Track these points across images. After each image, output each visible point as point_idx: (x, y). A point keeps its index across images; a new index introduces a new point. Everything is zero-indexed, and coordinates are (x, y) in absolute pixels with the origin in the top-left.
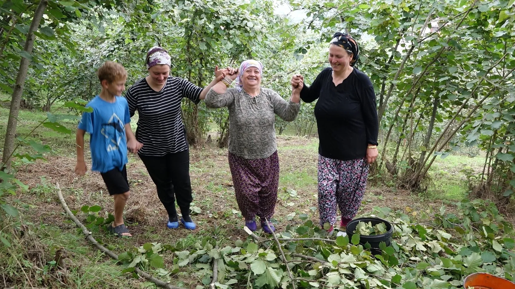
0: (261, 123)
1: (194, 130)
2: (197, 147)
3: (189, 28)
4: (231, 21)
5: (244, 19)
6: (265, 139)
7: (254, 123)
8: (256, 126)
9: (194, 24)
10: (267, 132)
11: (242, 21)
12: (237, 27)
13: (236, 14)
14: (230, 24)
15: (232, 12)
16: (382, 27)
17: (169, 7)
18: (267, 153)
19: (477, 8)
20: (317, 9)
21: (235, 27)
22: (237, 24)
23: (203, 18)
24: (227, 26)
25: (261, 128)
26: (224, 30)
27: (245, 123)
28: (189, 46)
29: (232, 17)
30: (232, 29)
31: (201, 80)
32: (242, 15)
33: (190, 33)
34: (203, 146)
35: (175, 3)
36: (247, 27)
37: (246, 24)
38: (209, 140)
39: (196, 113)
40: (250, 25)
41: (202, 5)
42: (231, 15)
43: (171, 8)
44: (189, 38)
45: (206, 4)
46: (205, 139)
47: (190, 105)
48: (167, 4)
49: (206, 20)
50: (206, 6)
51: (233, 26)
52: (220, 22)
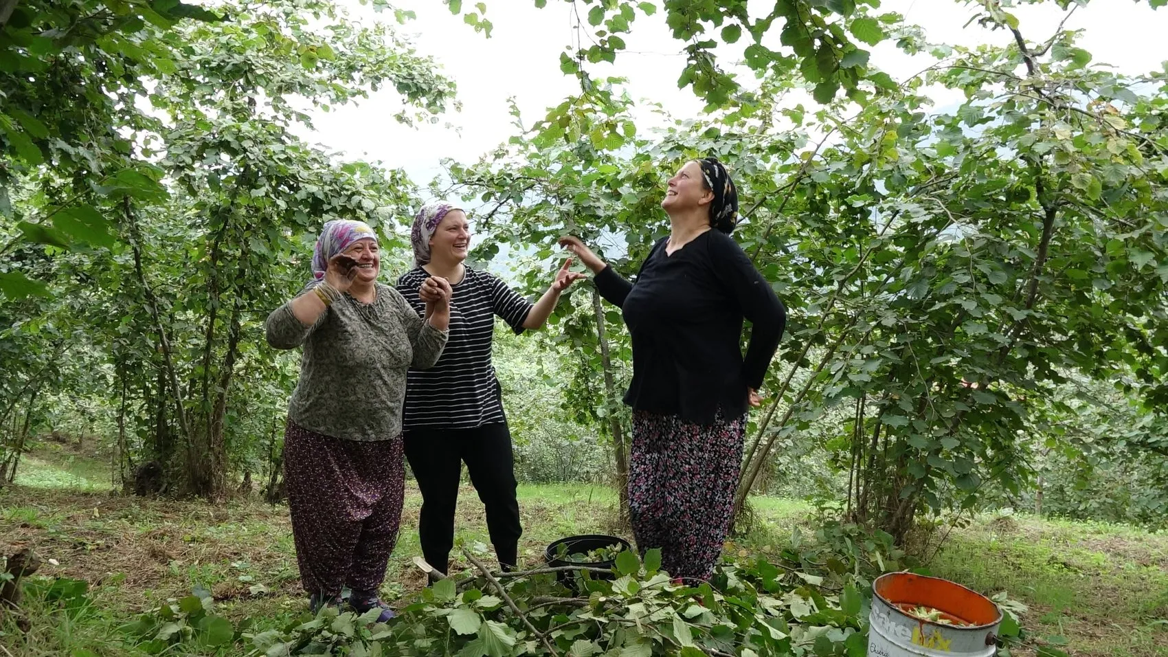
1: (212, 458)
2: (218, 500)
3: (220, 215)
4: (326, 195)
5: (353, 194)
9: (232, 203)
11: (349, 198)
12: (339, 208)
13: (336, 183)
14: (324, 203)
15: (327, 179)
16: (643, 208)
17: (183, 157)
19: (810, 177)
20: (509, 181)
21: (334, 209)
22: (338, 203)
23: (264, 185)
24: (316, 207)
26: (309, 214)
29: (327, 188)
30: (327, 212)
31: (237, 336)
32: (350, 184)
33: (222, 225)
34: (232, 498)
35: (197, 151)
36: (362, 209)
37: (360, 202)
38: (247, 485)
39: (219, 416)
40: (368, 204)
41: (261, 158)
42: (325, 183)
43: (189, 161)
44: (219, 236)
45: (271, 157)
46: (235, 481)
47: (206, 395)
48: (180, 152)
49: (270, 190)
50: (269, 162)
51: (329, 207)
52: (300, 195)
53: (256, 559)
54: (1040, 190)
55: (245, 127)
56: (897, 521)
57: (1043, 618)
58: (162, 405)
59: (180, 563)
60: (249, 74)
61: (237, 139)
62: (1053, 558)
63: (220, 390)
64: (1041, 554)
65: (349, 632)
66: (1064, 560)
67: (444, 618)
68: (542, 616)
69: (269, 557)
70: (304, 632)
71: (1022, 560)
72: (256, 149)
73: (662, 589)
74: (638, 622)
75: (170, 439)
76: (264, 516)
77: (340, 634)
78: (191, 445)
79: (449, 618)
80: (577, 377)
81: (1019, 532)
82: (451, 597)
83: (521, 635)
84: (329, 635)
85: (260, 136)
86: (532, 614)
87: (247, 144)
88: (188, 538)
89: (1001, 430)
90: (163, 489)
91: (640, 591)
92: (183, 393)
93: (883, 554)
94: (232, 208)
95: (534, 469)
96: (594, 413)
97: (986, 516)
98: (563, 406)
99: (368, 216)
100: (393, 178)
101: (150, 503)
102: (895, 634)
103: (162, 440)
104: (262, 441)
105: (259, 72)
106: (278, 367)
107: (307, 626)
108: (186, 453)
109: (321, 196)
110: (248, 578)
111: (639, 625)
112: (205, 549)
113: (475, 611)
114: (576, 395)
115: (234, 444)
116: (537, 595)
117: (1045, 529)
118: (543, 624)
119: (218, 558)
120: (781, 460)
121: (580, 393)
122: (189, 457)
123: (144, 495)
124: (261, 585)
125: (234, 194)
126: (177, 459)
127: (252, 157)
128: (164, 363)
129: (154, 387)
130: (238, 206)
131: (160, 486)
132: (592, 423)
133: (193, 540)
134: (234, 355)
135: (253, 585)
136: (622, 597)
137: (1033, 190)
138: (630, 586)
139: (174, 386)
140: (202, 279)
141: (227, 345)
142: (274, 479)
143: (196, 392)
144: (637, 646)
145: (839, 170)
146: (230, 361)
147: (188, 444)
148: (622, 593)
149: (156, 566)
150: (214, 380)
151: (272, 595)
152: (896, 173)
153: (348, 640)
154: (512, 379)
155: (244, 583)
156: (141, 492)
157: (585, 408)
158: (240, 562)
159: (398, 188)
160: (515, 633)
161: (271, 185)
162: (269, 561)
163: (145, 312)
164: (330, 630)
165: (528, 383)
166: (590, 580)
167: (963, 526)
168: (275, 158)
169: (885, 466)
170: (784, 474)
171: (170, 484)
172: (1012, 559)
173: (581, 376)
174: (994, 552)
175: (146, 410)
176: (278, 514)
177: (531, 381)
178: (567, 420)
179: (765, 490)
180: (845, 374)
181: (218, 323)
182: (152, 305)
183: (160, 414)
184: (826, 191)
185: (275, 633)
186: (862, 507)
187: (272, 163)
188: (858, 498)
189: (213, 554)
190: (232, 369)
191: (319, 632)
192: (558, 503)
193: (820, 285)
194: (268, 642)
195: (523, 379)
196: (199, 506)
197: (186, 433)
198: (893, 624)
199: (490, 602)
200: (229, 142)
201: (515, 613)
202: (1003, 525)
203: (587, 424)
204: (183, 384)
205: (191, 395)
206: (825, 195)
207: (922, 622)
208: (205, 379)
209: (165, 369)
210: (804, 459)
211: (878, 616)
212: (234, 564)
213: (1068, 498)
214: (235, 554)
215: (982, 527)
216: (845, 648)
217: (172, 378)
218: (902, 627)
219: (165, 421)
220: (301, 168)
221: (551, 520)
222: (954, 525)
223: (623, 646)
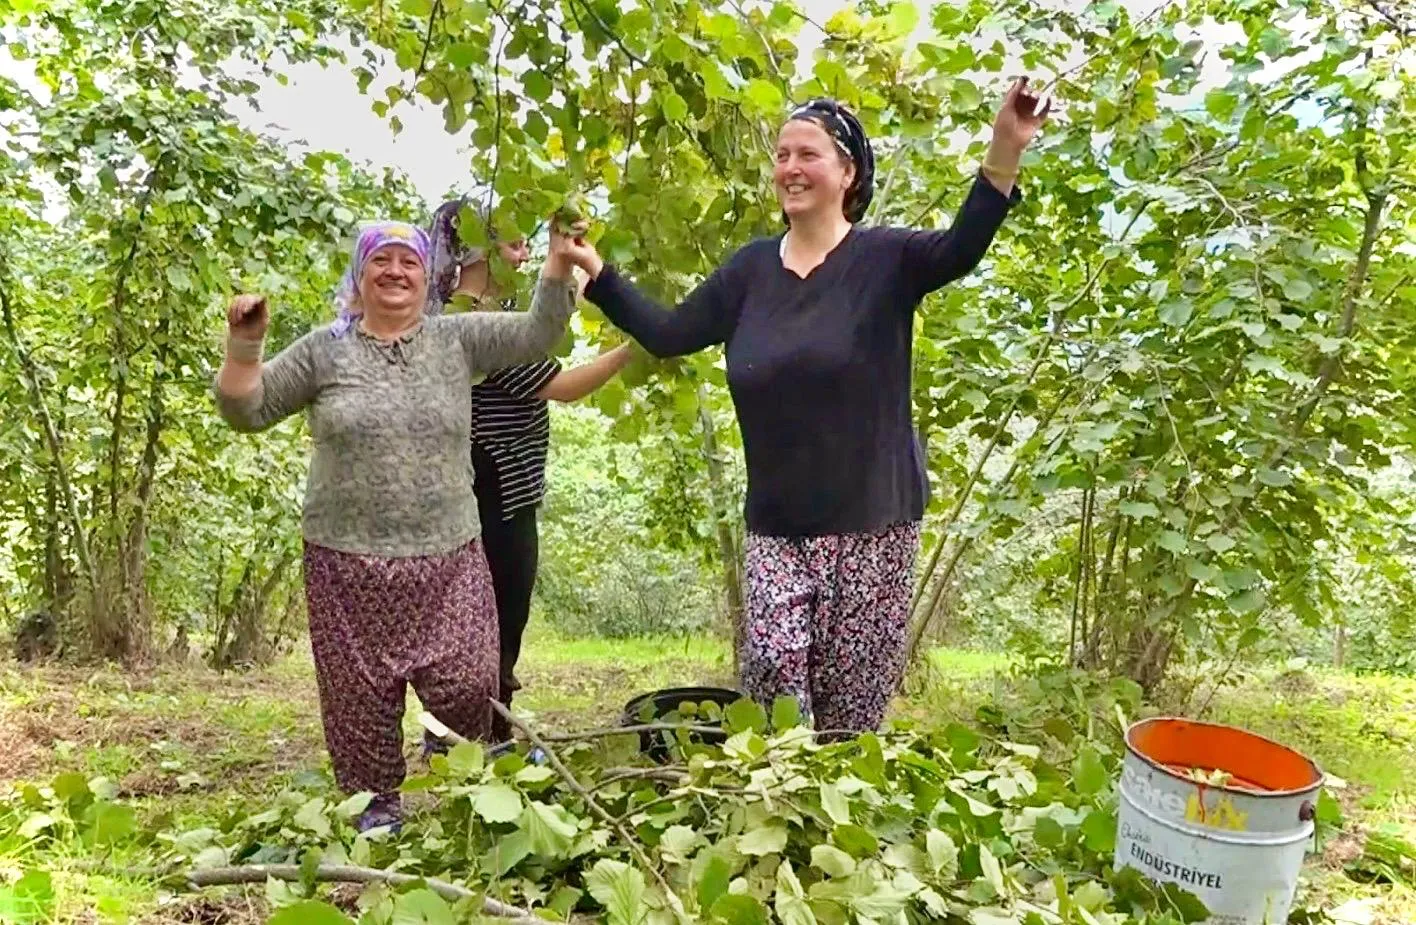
0: (416, 426)
1: (128, 603)
2: (138, 666)
3: (126, 234)
4: (280, 199)
5: (322, 199)
6: (432, 483)
7: (391, 426)
8: (399, 436)
9: (142, 217)
10: (437, 459)
11: (315, 205)
12: (299, 222)
13: (296, 183)
14: (277, 212)
15: (282, 177)
17: (61, 141)
18: (436, 537)
21: (292, 223)
22: (298, 213)
23: (185, 184)
24: (266, 219)
25: (418, 442)
26: (255, 233)
27: (359, 424)
28: (122, 297)
29: (281, 190)
30: (281, 227)
31: (159, 422)
32: (317, 186)
33: (128, 252)
34: (159, 662)
35: (82, 134)
36: (334, 222)
37: (330, 213)
38: (181, 643)
39: (136, 541)
40: (343, 215)
41: (179, 142)
42: (281, 184)
43: (70, 147)
44: (124, 266)
45: (195, 141)
46: (164, 639)
47: (114, 511)
48: (56, 133)
49: (195, 191)
50: (192, 150)
51: (285, 219)
52: (241, 201)
53: (188, 738)
54: (1361, 166)
55: (156, 96)
56: (1144, 668)
57: (1363, 800)
58: (52, 527)
59: (72, 744)
60: (162, 20)
61: (143, 114)
62: (1367, 726)
63: (137, 502)
64: (1350, 721)
65: (323, 829)
66: (1383, 728)
67: (465, 801)
68: (617, 798)
69: (208, 735)
70: (252, 830)
71: (1322, 731)
72: (171, 129)
73: (801, 747)
74: (766, 795)
75: (65, 577)
76: (208, 687)
77: (310, 832)
78: (97, 586)
79: (473, 799)
80: (667, 481)
81: (1315, 692)
82: (475, 768)
83: (586, 823)
84: (292, 834)
85: (178, 109)
86: (603, 795)
87: (158, 121)
88: (85, 709)
89: (1292, 541)
90: (57, 651)
91: (767, 752)
92: (83, 511)
93: (1127, 712)
94: (142, 224)
95: (608, 622)
96: (692, 532)
97: (1269, 671)
98: (649, 524)
99: (343, 234)
100: (387, 180)
101: (36, 671)
102: (1160, 806)
103: (55, 579)
104: (206, 586)
105: (177, 14)
106: (223, 469)
107: (255, 821)
108: (89, 597)
109: (272, 203)
110: (176, 765)
111: (767, 799)
112: (110, 725)
113: (514, 789)
114: (667, 508)
115: (161, 585)
116: (608, 767)
117: (1354, 688)
118: (618, 808)
119: (128, 738)
120: (967, 597)
121: (674, 503)
122: (94, 602)
123: (28, 660)
124: (194, 774)
125: (144, 200)
126: (78, 605)
127: (165, 140)
128: (53, 464)
129: (40, 503)
130: (152, 221)
131: (53, 647)
132: (691, 547)
133: (93, 713)
134: (155, 448)
135: (181, 774)
136: (739, 762)
137: (1349, 168)
138: (752, 744)
139: (69, 497)
140: (103, 335)
141: (144, 434)
142: (223, 637)
143: (103, 508)
144: (763, 830)
145: (1055, 148)
146: (150, 458)
147: (91, 583)
148: (741, 755)
149: (35, 749)
150: (126, 485)
151: (211, 788)
152: (1142, 146)
153: (323, 845)
154: (573, 491)
155: (169, 771)
156: (24, 655)
157: (681, 526)
158: (164, 743)
159: (396, 195)
160: (575, 820)
161: (196, 185)
162: (207, 740)
163: (20, 386)
164: (293, 828)
165: (597, 498)
166: (689, 743)
167: (1233, 683)
168: (200, 143)
169: (1125, 590)
170: (970, 622)
171: (67, 645)
172: (1309, 730)
173: (674, 478)
174: (1280, 720)
175: (30, 537)
176: (229, 683)
177: (600, 493)
178: (654, 544)
179: (943, 642)
180: (1065, 443)
181: (129, 400)
182: (30, 376)
183: (50, 541)
184: (1036, 182)
185: (207, 832)
186: (1093, 650)
187: (197, 151)
188: (1084, 638)
189: (123, 732)
190: (153, 472)
191: (276, 830)
192: (643, 663)
193: (1028, 325)
194: (196, 846)
195: (590, 491)
196: (109, 672)
197: (86, 567)
198: (1158, 791)
199: (537, 774)
200: (131, 119)
201: (575, 792)
202: (1293, 682)
203: (684, 550)
204: (81, 497)
205: (95, 513)
206: (1035, 189)
207: (1203, 786)
208: (112, 485)
209: (55, 477)
210: (998, 600)
211: (1134, 780)
212: (153, 746)
213: (1379, 650)
214: (157, 732)
215: (1261, 686)
216: (1081, 834)
217: (66, 488)
218: (1172, 796)
219: (57, 552)
220: (241, 160)
221: (632, 687)
222: (1222, 682)
223: (741, 833)
